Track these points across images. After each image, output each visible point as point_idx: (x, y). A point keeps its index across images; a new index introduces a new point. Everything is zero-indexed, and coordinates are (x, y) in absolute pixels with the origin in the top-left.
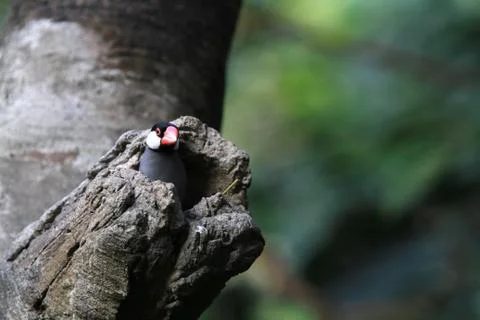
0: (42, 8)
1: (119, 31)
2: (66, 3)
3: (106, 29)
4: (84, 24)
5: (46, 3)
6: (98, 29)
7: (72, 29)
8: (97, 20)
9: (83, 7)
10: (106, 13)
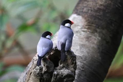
0: (76, 11)
1: (90, 20)
2: (81, 10)
3: (87, 19)
4: (83, 17)
5: (77, 10)
6: (85, 18)
7: (80, 17)
8: (86, 16)
9: (84, 12)
10: (89, 14)
